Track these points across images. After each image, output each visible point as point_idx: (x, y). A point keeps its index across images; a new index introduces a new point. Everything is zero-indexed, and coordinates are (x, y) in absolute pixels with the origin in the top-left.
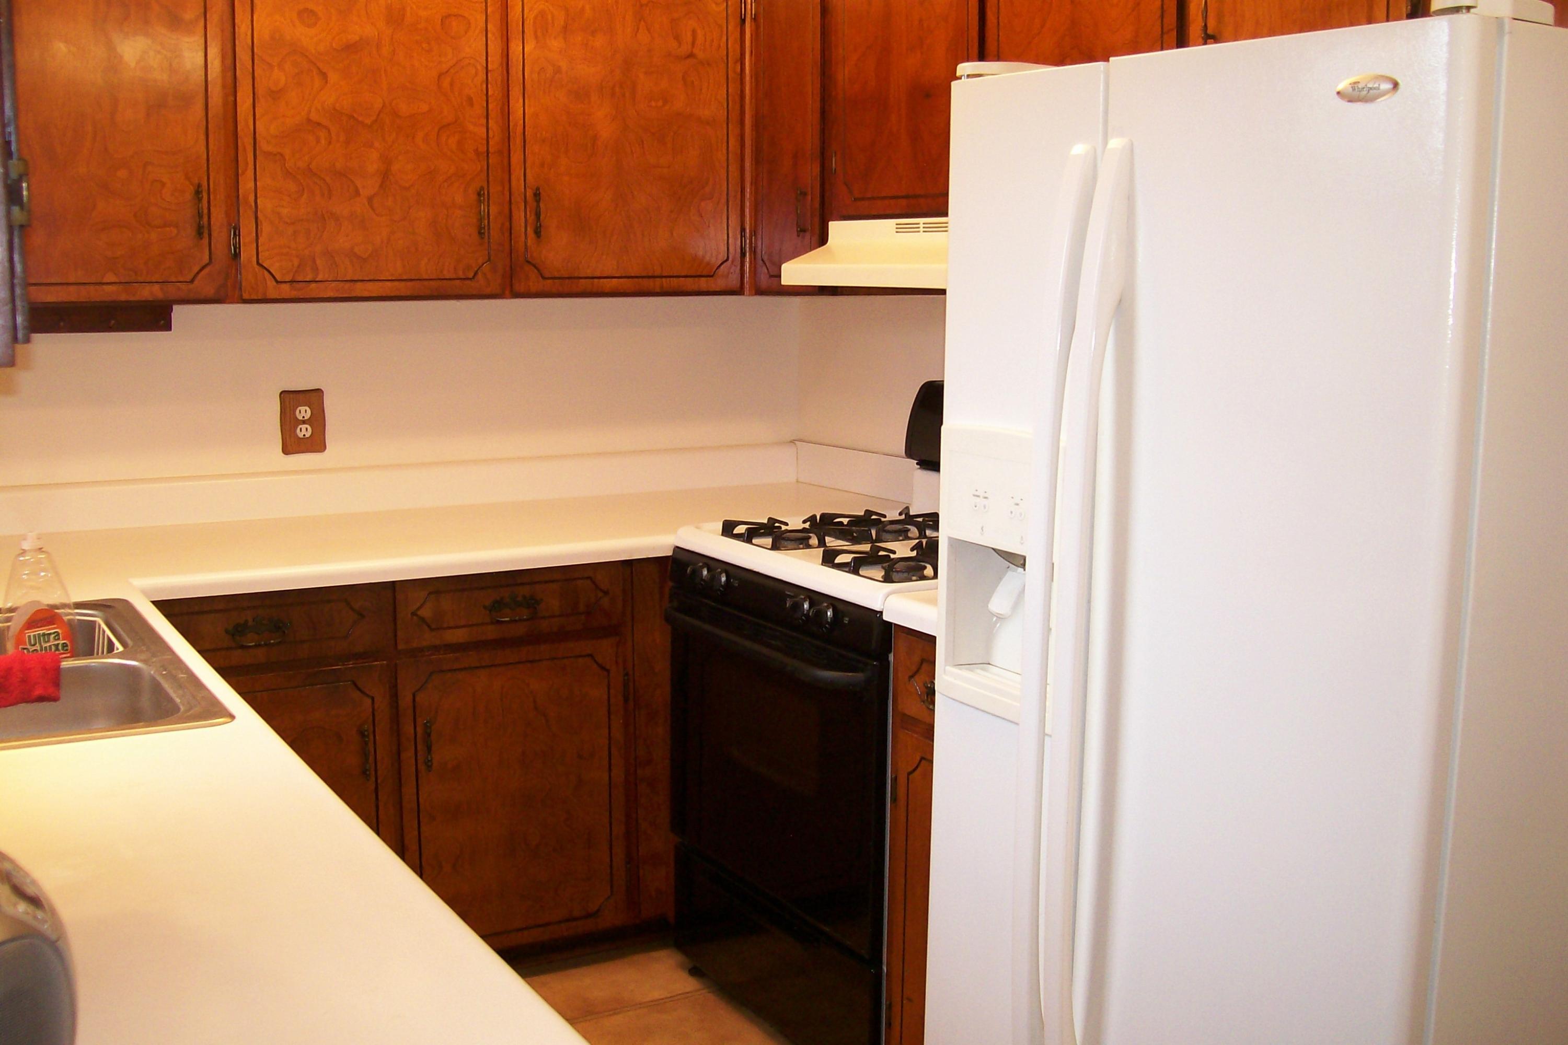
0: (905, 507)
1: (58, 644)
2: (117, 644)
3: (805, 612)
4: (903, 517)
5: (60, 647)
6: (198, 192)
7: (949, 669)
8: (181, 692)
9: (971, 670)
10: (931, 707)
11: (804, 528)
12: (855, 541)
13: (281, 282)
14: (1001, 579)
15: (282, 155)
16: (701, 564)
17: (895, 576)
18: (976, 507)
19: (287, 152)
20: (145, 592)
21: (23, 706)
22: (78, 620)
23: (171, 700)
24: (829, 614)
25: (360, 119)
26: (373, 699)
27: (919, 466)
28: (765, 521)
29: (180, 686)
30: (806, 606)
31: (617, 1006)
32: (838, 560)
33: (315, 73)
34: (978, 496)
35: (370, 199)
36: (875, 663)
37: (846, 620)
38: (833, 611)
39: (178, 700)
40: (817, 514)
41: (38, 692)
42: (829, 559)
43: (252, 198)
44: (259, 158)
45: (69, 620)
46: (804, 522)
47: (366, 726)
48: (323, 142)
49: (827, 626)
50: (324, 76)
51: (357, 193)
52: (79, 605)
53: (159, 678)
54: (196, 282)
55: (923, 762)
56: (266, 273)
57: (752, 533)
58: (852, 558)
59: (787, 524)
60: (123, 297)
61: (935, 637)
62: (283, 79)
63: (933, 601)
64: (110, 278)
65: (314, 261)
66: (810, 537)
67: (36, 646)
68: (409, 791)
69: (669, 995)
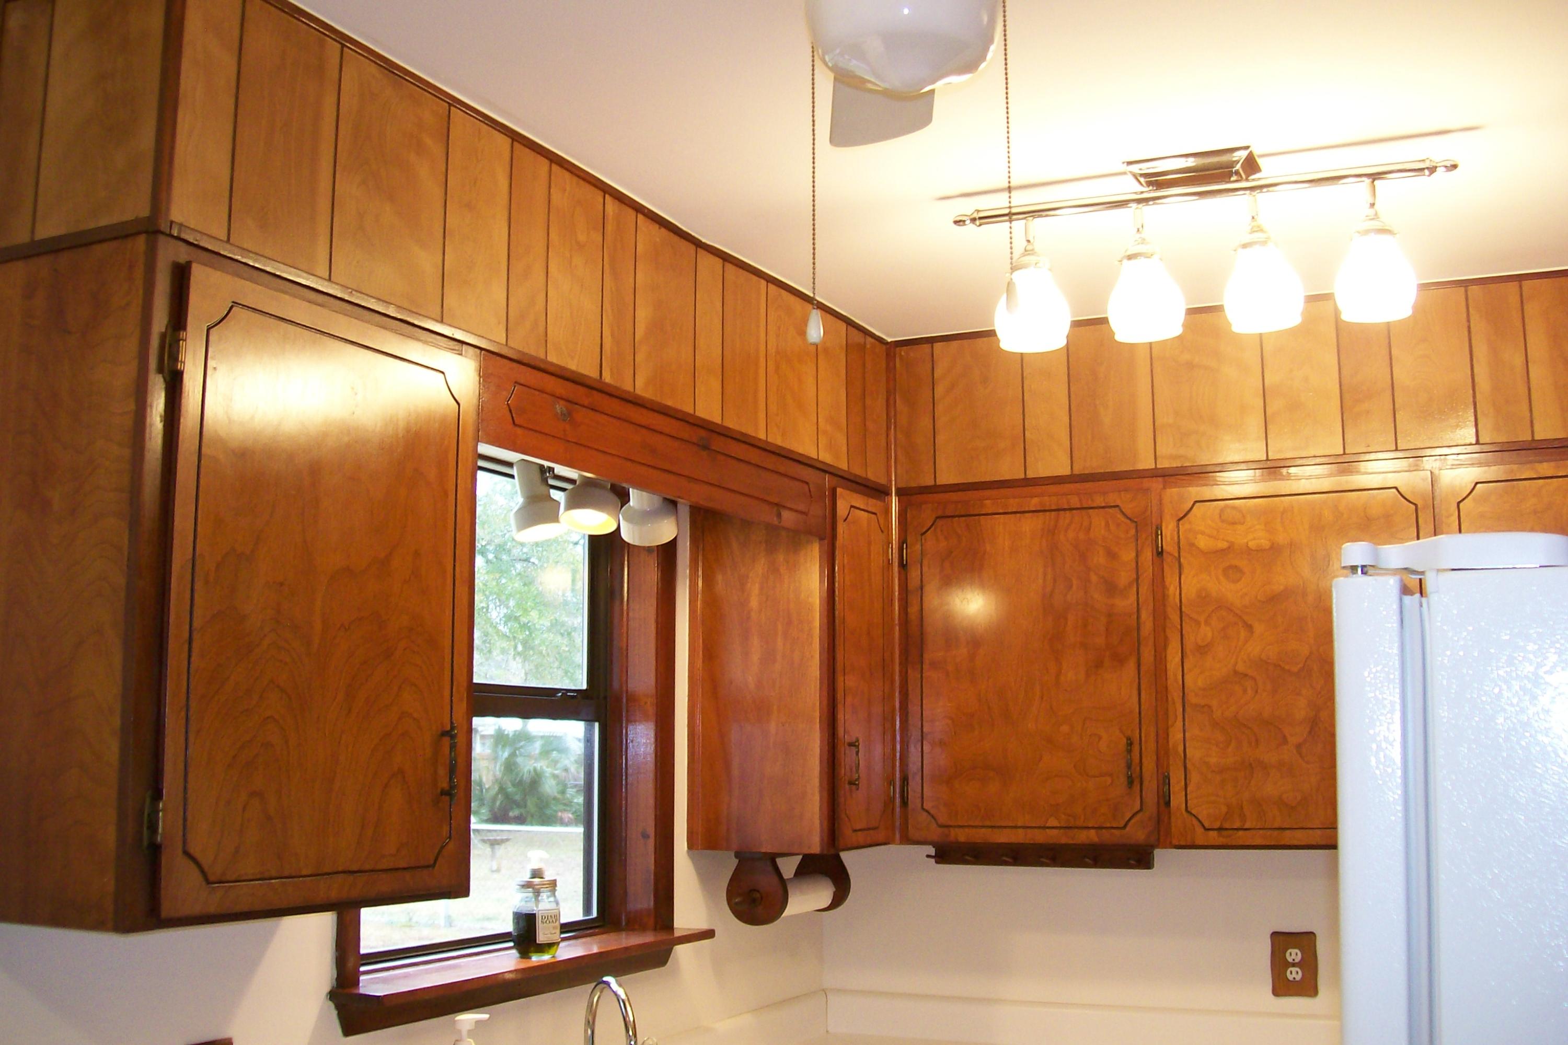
6: (1130, 744)
13: (1209, 829)
15: (1209, 707)
19: (1214, 703)
25: (1287, 667)
33: (1241, 625)
35: (1299, 746)
43: (1181, 748)
44: (1188, 709)
48: (1249, 691)
50: (1249, 628)
51: (1285, 741)
54: (1128, 829)
56: (1194, 819)
60: (1064, 840)
62: (1210, 635)
64: (1052, 822)
65: (1242, 808)
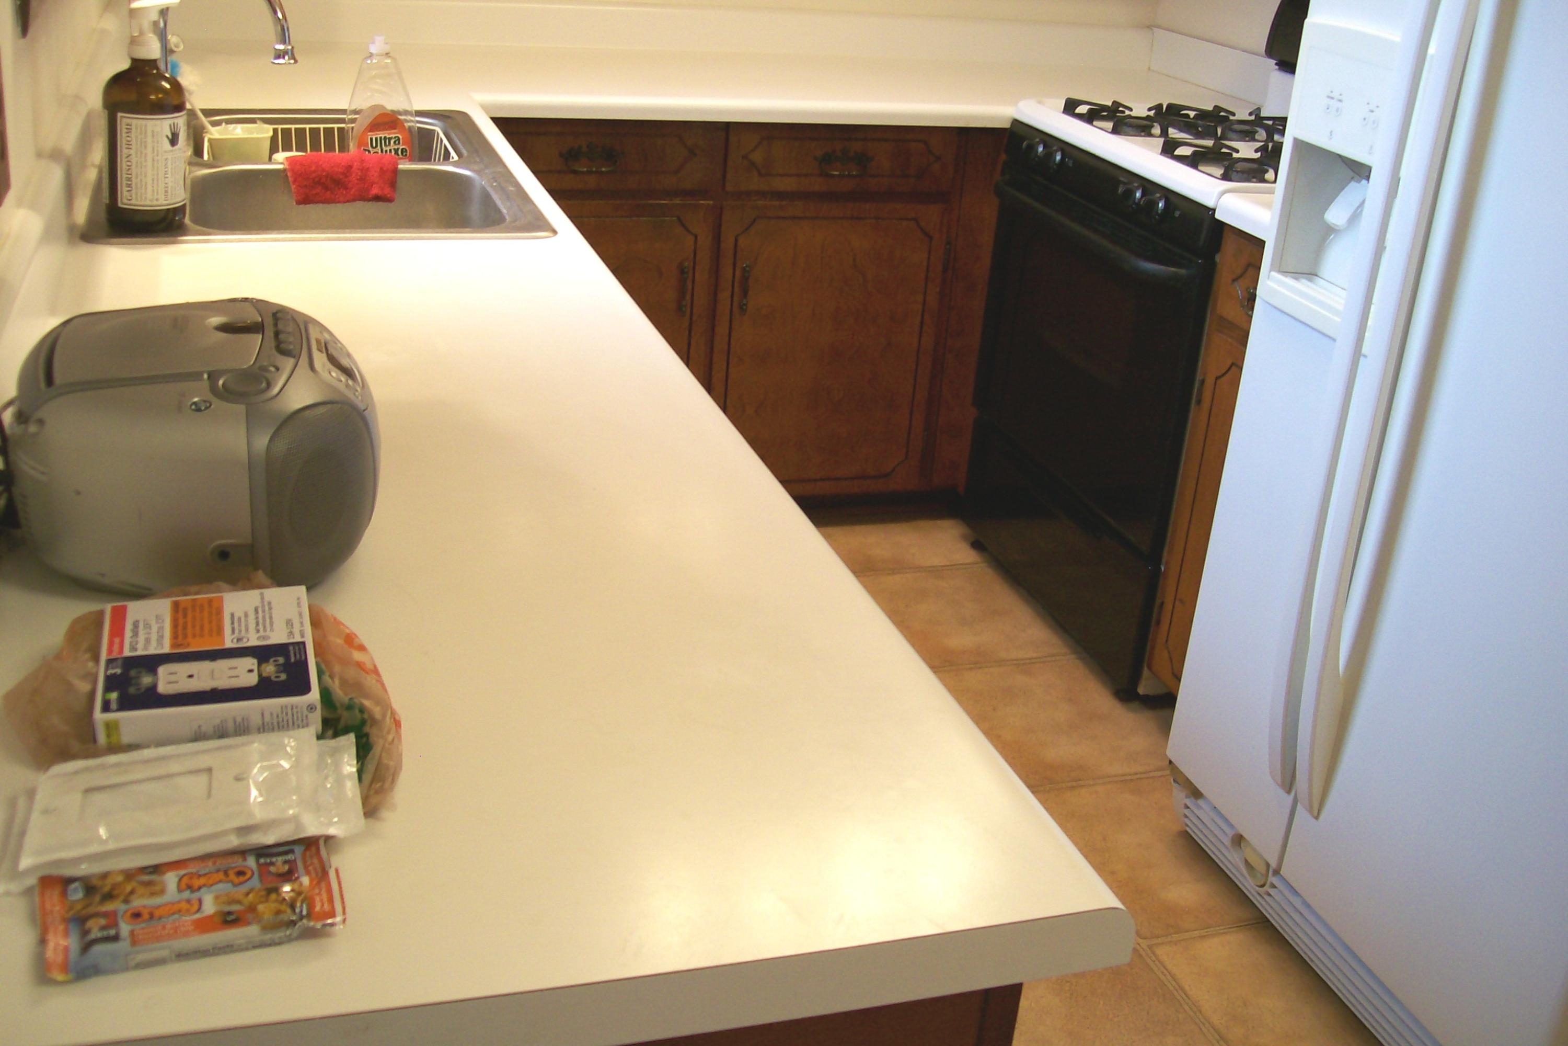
0: (1256, 108)
1: (398, 149)
2: (453, 153)
3: (1137, 201)
4: (1253, 118)
5: (400, 152)
7: (1274, 274)
8: (508, 204)
9: (1296, 279)
10: (1250, 313)
11: (1148, 116)
12: (1199, 135)
14: (1343, 189)
16: (1038, 140)
17: (1234, 175)
18: (1328, 108)
20: (485, 108)
21: (359, 204)
22: (419, 128)
23: (499, 211)
24: (1160, 205)
26: (696, 237)
27: (1277, 67)
28: (1110, 104)
29: (507, 196)
30: (1138, 195)
31: (898, 567)
32: (1178, 152)
34: (1332, 98)
36: (1200, 261)
37: (1177, 214)
38: (1165, 202)
39: (504, 211)
40: (1164, 104)
41: (375, 191)
42: (1169, 149)
45: (410, 127)
46: (1150, 109)
47: (686, 264)
49: (1157, 217)
52: (420, 113)
53: (489, 189)
55: (1233, 367)
57: (1093, 115)
58: (1193, 151)
59: (1131, 110)
61: (1264, 242)
63: (1268, 206)
66: (1153, 126)
67: (377, 148)
68: (722, 330)
69: (948, 563)
